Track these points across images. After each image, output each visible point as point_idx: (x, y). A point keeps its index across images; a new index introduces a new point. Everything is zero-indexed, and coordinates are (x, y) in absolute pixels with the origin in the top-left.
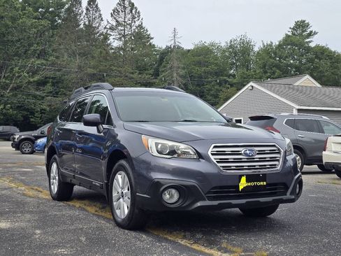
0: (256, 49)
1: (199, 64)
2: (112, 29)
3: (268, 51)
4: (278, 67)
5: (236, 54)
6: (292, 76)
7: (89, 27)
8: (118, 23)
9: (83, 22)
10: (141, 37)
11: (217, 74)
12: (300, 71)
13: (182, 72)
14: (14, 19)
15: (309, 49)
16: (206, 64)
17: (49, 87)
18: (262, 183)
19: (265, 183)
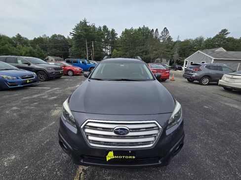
0: (205, 40)
1: (185, 45)
2: (161, 37)
3: (209, 40)
4: (211, 45)
5: (197, 42)
6: (216, 48)
7: (156, 37)
8: (163, 36)
9: (154, 36)
10: (169, 39)
11: (190, 48)
12: (219, 46)
13: (179, 48)
14: (137, 37)
15: (225, 39)
16: (187, 45)
17: (145, 53)
18: (130, 157)
19: (134, 157)
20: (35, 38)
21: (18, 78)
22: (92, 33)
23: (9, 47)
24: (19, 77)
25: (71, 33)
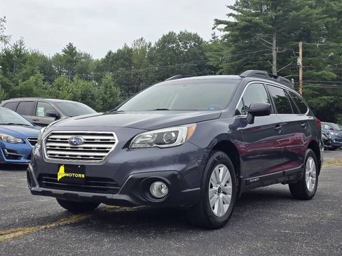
20: (110, 53)
21: (25, 143)
22: (297, 9)
23: (36, 84)
24: (27, 140)
25: (218, 22)
